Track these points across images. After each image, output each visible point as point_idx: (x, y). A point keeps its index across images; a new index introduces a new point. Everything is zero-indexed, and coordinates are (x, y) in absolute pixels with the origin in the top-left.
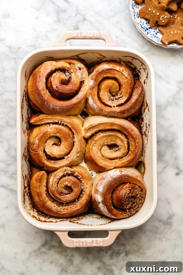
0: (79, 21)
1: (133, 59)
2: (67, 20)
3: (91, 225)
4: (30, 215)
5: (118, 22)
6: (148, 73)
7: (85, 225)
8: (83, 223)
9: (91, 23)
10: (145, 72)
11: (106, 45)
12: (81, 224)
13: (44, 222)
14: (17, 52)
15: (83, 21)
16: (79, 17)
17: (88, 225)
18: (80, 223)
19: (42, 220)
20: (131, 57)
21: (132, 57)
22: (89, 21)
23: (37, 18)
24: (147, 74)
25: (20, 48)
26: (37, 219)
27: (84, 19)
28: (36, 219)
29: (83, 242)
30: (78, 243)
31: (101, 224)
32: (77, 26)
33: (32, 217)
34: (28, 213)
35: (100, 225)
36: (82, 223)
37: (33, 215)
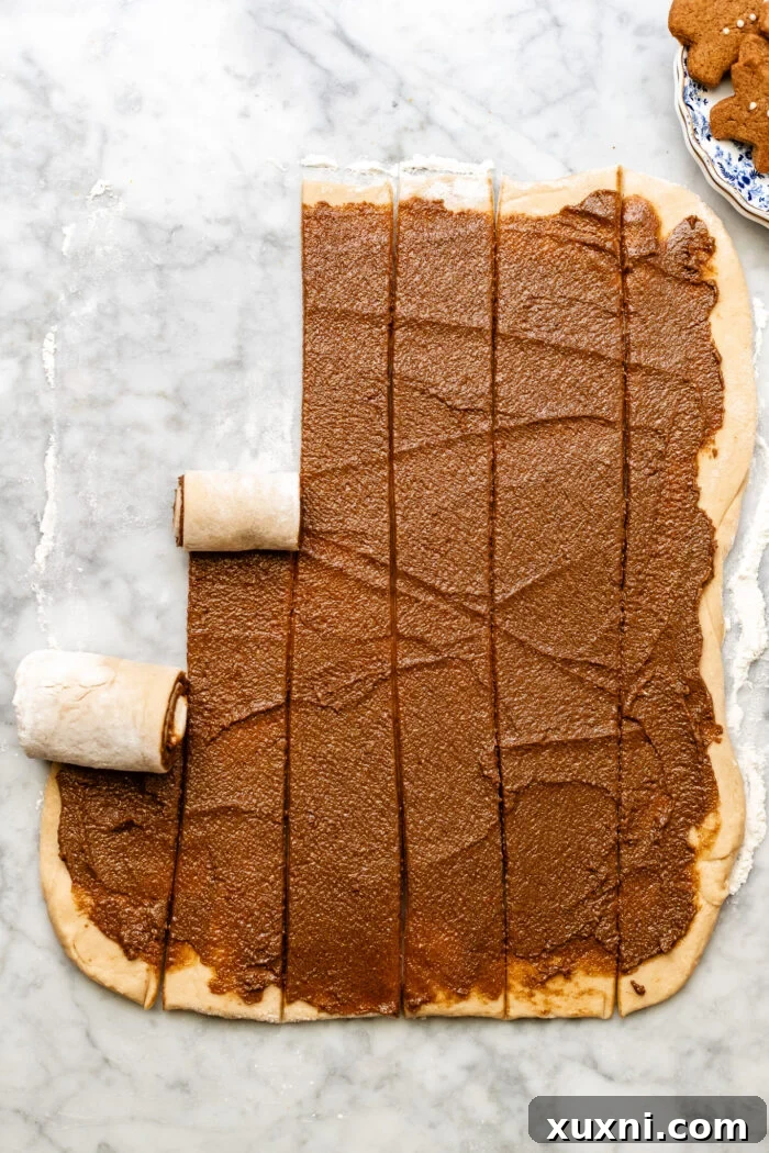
0: (406, 129)
2: (362, 123)
5: (555, 135)
9: (452, 137)
14: (169, 242)
15: (422, 127)
16: (406, 114)
22: (442, 128)
23: (245, 114)
25: (178, 228)
27: (427, 122)
32: (400, 148)
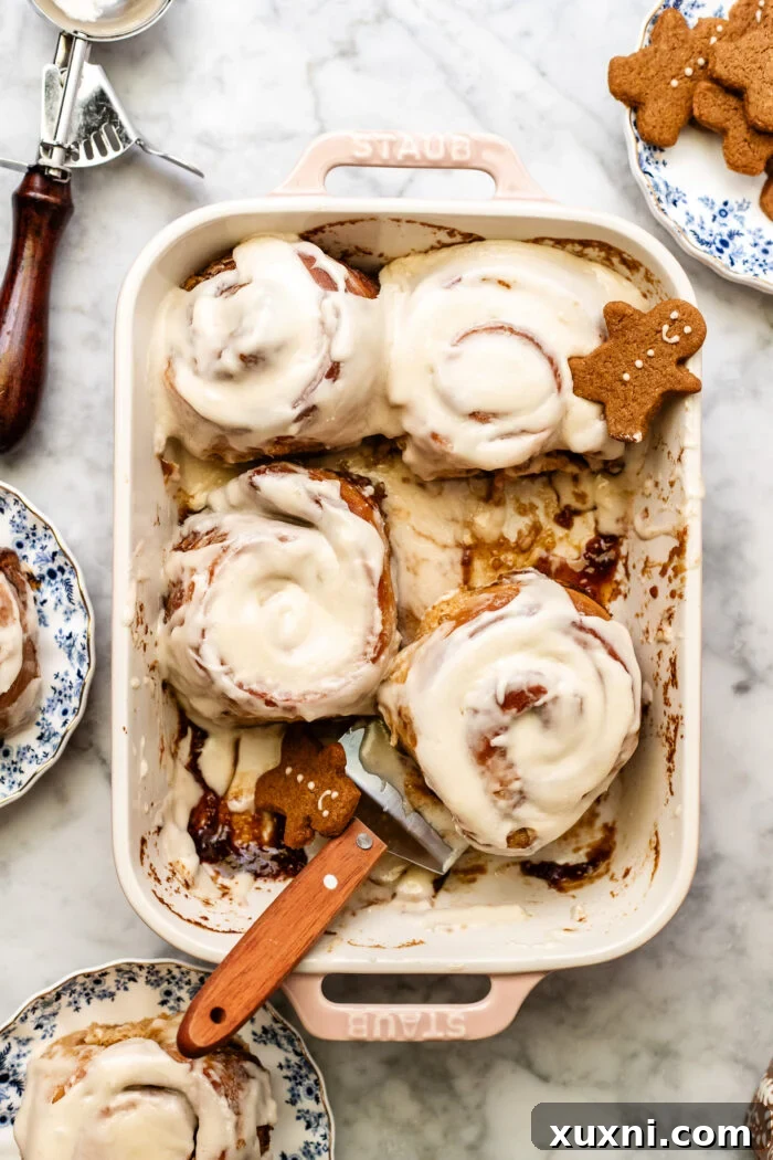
1: (204, 922)
3: (398, 221)
4: (647, 271)
6: (142, 859)
7: (423, 224)
8: (430, 229)
10: (151, 865)
11: (499, 194)
12: (440, 228)
13: (591, 241)
17: (408, 222)
18: (442, 231)
19: (597, 249)
20: (212, 930)
21: (204, 927)
24: (145, 857)
26: (620, 253)
28: (625, 256)
29: (384, 1023)
30: (365, 1027)
31: (358, 224)
33: (641, 265)
34: (659, 282)
35: (362, 220)
36: (435, 230)
37: (635, 272)
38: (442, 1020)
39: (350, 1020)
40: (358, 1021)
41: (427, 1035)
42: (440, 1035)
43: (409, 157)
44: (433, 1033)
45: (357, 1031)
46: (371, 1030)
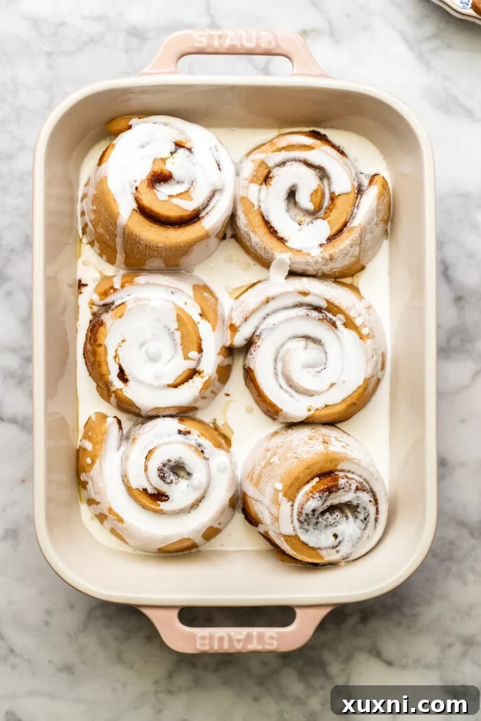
11: (295, 71)
29: (221, 639)
38: (261, 638)
39: (197, 638)
40: (203, 638)
41: (251, 647)
42: (259, 648)
43: (233, 47)
44: (254, 646)
45: (202, 645)
46: (211, 644)
